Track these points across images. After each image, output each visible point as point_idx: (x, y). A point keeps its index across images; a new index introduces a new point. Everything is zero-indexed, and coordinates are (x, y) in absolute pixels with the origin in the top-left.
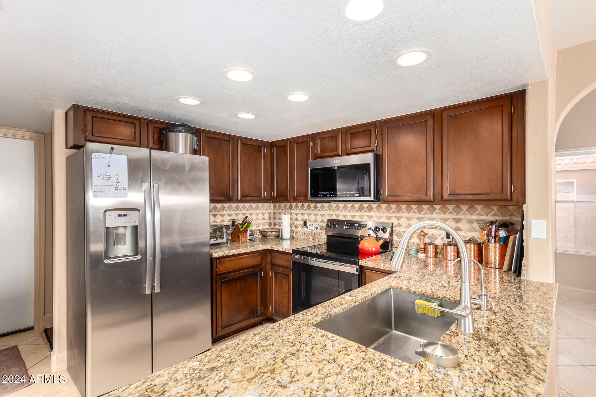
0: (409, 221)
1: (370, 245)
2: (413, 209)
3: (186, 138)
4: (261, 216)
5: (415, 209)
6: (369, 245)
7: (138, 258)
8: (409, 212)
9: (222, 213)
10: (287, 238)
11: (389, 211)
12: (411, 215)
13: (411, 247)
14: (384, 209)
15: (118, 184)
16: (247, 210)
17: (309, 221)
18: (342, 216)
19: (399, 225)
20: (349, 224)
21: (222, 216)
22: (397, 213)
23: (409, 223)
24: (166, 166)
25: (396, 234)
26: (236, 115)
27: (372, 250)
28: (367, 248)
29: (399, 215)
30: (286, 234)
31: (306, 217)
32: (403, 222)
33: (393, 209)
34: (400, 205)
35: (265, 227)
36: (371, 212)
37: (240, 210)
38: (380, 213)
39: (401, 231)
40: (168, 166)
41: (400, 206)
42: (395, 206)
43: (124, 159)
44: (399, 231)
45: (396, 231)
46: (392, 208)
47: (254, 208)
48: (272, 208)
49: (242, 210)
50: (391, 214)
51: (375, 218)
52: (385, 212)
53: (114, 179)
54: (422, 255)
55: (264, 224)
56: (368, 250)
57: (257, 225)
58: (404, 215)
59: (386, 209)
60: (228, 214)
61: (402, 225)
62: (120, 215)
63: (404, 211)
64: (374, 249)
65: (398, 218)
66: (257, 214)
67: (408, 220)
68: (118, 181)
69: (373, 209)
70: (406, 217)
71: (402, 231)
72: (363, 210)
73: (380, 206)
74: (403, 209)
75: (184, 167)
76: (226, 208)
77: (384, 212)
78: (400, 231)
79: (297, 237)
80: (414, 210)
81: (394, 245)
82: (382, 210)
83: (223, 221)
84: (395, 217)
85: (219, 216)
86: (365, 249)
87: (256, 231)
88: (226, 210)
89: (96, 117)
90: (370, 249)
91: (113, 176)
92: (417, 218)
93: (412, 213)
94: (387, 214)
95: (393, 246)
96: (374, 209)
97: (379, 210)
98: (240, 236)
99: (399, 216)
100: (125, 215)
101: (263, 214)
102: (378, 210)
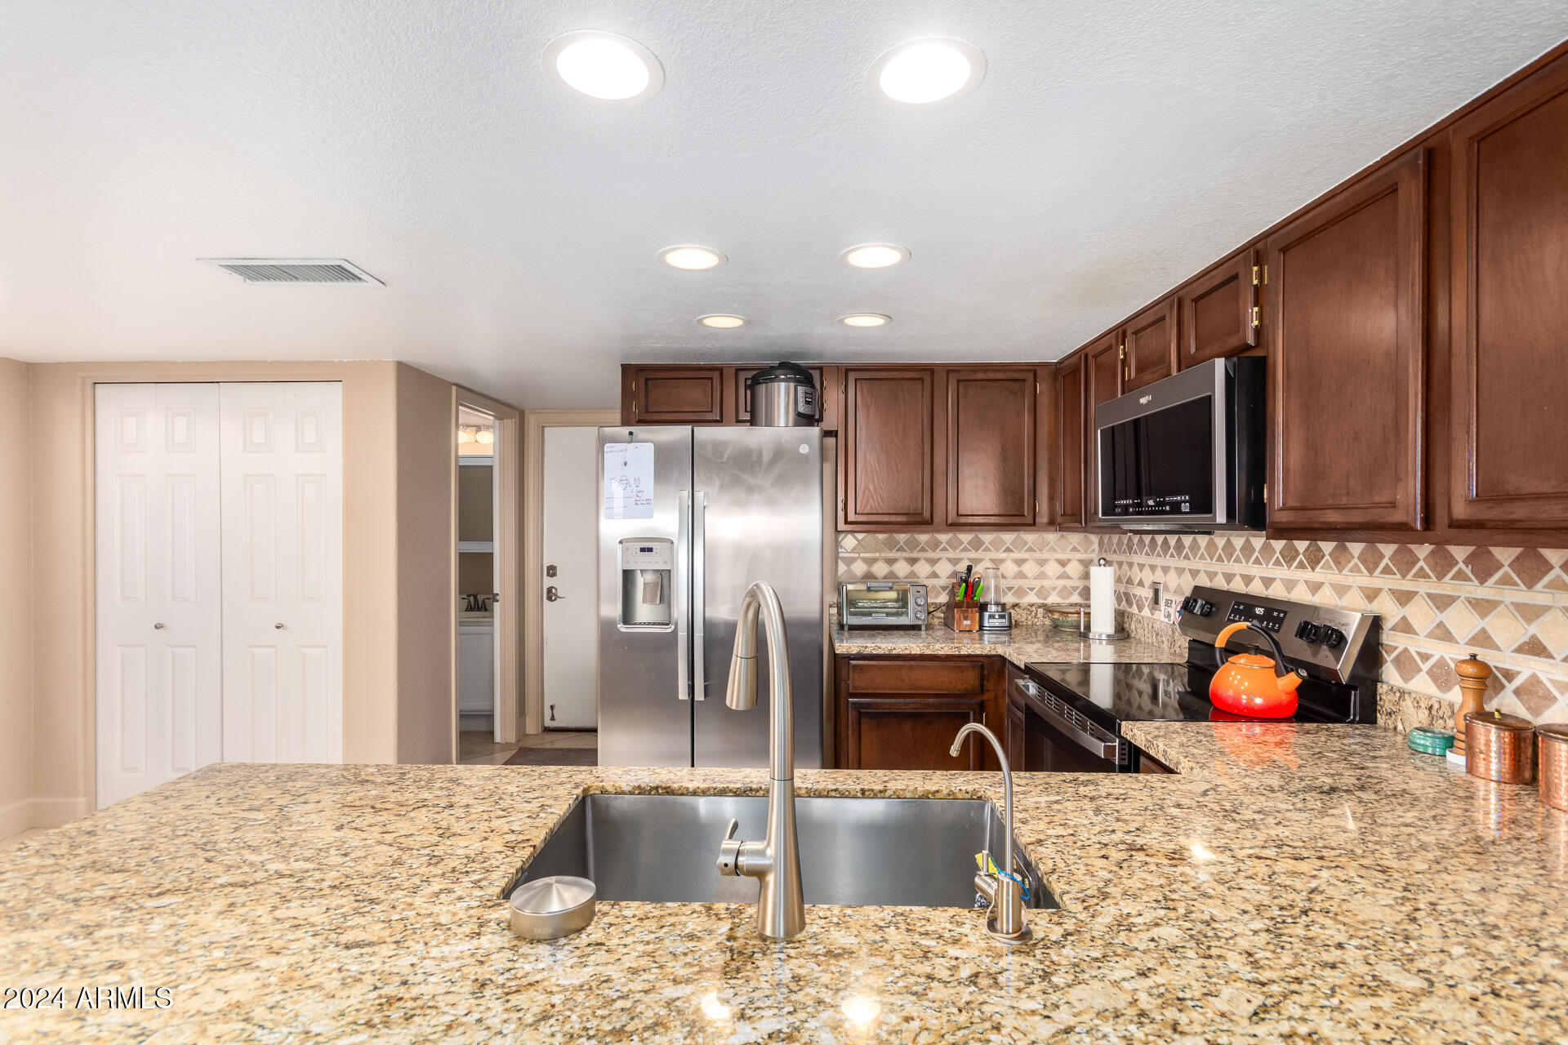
0: (1441, 612)
1: (1246, 684)
2: (1457, 563)
3: (787, 390)
4: (1053, 569)
5: (1466, 562)
6: (1241, 683)
7: (669, 631)
8: (1440, 576)
9: (931, 555)
10: (1100, 635)
11: (1371, 566)
12: (1447, 586)
13: (1441, 721)
14: (1356, 560)
15: (640, 494)
16: (1008, 550)
17: (1166, 589)
18: (1238, 579)
19: (1405, 627)
20: (1242, 607)
21: (933, 562)
22: (1398, 576)
23: (1441, 622)
24: (721, 457)
25: (1397, 661)
26: (842, 321)
27: (1250, 700)
28: (1231, 693)
29: (1407, 585)
30: (1103, 623)
31: (1159, 576)
32: (1421, 614)
33: (1386, 561)
34: (1412, 546)
35: (1068, 598)
36: (1318, 569)
37: (984, 550)
38: (1345, 572)
39: (1412, 650)
40: (726, 456)
41: (1411, 551)
42: (1393, 547)
43: (648, 450)
44: (1406, 650)
45: (1396, 648)
46: (1382, 557)
47: (1030, 544)
48: (1096, 546)
49: (990, 550)
50: (1377, 581)
51: (1328, 594)
52: (1359, 571)
53: (634, 486)
54: (1456, 760)
55: (1065, 592)
56: (1239, 700)
57: (1040, 591)
58: (1423, 587)
59: (1363, 558)
60: (949, 560)
61: (1415, 624)
62: (643, 550)
63: (1422, 569)
64: (1258, 701)
65: (1404, 598)
66: (1042, 562)
67: (1438, 608)
68: (639, 489)
69: (1323, 556)
70: (1429, 595)
71: (1417, 652)
72: (1294, 560)
73: (1345, 549)
74: (1421, 563)
75: (760, 454)
76: (944, 544)
77: (1356, 569)
78: (1408, 651)
79: (1137, 637)
80: (1461, 565)
81: (1382, 703)
82: (1349, 562)
83: (934, 575)
84: (1393, 592)
85: (922, 562)
86: (1224, 695)
87: (1034, 608)
88: (944, 549)
89: (651, 379)
90: (1244, 697)
91: (632, 481)
92: (1470, 602)
93: (1452, 579)
94: (1365, 580)
95: (1379, 708)
96: (1327, 557)
97: (1340, 563)
98: (956, 616)
99: (1403, 588)
100: (650, 550)
101: (1063, 563)
102: (1337, 562)
